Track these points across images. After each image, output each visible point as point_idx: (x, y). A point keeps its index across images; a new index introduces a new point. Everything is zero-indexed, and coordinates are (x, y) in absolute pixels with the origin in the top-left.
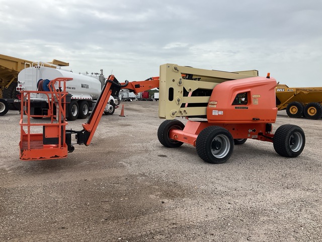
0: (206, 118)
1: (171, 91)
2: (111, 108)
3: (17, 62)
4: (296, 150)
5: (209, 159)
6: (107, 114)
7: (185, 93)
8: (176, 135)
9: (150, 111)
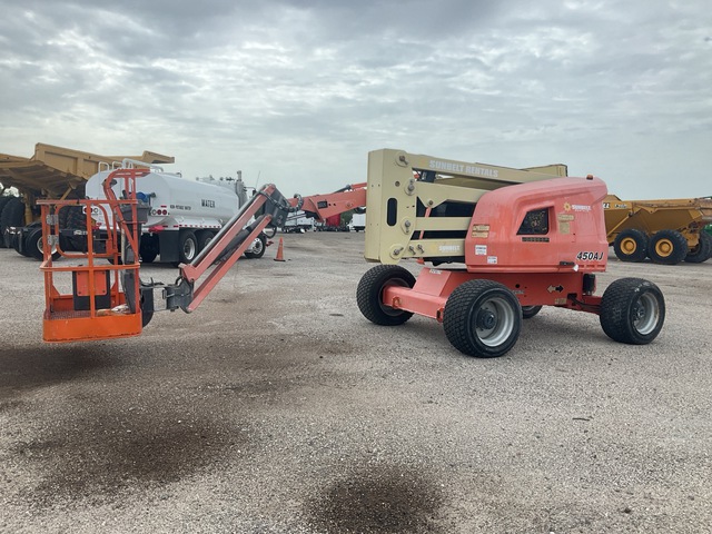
0: (464, 262)
1: (392, 204)
2: (257, 245)
3: (76, 159)
4: (646, 330)
5: (470, 348)
6: (249, 256)
7: (421, 210)
8: (397, 298)
9: (339, 251)
